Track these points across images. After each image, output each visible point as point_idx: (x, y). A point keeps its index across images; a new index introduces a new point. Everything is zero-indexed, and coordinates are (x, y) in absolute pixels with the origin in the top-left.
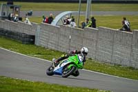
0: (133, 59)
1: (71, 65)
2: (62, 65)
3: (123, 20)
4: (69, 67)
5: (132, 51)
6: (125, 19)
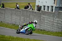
0: (21, 22)
2: (25, 29)
3: (16, 4)
4: (29, 29)
5: (20, 18)
6: (17, 4)
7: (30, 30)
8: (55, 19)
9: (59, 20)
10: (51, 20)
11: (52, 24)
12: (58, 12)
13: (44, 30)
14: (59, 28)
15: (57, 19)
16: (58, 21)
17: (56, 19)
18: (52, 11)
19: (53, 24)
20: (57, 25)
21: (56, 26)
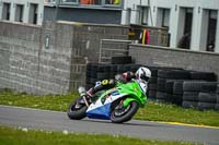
1: (128, 100)
7: (131, 103)
8: (43, 49)
9: (57, 52)
10: (32, 54)
11: (33, 68)
12: (53, 26)
13: (6, 89)
14: (58, 81)
15: (51, 50)
16: (54, 56)
17: (47, 48)
18: (35, 22)
19: (39, 68)
20: (53, 72)
21: (49, 76)
